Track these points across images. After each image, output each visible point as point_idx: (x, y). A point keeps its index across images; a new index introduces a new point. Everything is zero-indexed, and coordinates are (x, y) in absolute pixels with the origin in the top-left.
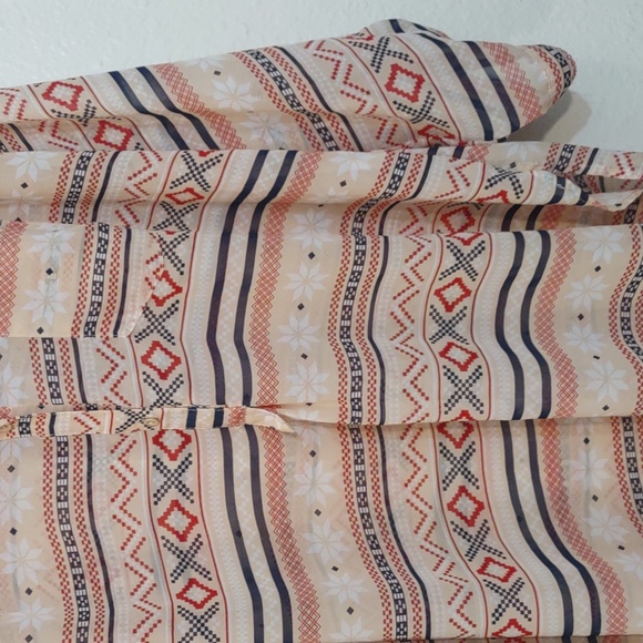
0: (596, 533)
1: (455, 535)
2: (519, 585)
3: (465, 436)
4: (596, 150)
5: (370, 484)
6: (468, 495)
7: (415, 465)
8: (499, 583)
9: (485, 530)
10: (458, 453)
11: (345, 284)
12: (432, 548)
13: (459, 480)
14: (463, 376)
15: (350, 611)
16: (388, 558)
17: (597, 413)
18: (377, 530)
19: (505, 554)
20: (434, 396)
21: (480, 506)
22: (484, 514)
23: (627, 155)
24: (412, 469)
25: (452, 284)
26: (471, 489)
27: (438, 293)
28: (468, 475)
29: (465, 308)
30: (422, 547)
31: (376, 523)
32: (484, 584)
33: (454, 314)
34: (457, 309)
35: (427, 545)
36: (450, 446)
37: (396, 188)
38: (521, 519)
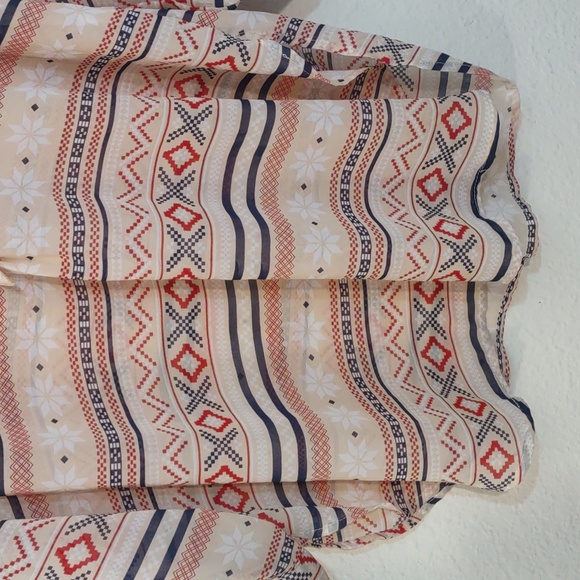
0: (310, 389)
1: (177, 390)
2: (233, 434)
3: (191, 297)
4: (321, 26)
5: (94, 340)
6: (192, 352)
7: (141, 323)
8: (213, 433)
9: (206, 385)
10: (184, 313)
11: (71, 140)
12: (154, 402)
13: (184, 338)
14: (186, 235)
15: (64, 460)
16: (109, 412)
17: (313, 275)
18: (100, 385)
19: (224, 407)
20: (156, 254)
21: (203, 363)
22: (206, 371)
23: (350, 33)
24: (137, 327)
25: (181, 147)
26: (195, 347)
27: (167, 155)
28: (192, 334)
29: (194, 172)
30: (144, 401)
31: (99, 378)
32: (199, 434)
33: (182, 177)
34: (186, 173)
35: (149, 399)
36: (176, 305)
37: (124, 46)
38: (241, 376)
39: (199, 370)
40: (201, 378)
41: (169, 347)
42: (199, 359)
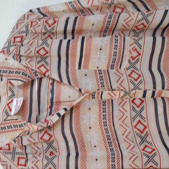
1: (136, 136)
9: (147, 135)
13: (138, 118)
21: (146, 127)
22: (147, 130)
26: (142, 121)
28: (141, 116)
32: (143, 154)
35: (126, 139)
39: (144, 129)
40: (145, 132)
41: (133, 121)
42: (144, 125)
